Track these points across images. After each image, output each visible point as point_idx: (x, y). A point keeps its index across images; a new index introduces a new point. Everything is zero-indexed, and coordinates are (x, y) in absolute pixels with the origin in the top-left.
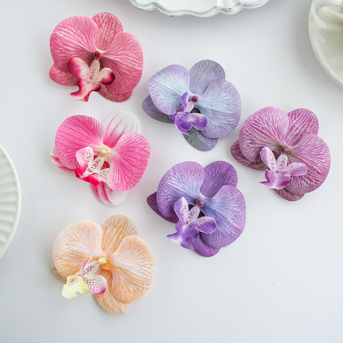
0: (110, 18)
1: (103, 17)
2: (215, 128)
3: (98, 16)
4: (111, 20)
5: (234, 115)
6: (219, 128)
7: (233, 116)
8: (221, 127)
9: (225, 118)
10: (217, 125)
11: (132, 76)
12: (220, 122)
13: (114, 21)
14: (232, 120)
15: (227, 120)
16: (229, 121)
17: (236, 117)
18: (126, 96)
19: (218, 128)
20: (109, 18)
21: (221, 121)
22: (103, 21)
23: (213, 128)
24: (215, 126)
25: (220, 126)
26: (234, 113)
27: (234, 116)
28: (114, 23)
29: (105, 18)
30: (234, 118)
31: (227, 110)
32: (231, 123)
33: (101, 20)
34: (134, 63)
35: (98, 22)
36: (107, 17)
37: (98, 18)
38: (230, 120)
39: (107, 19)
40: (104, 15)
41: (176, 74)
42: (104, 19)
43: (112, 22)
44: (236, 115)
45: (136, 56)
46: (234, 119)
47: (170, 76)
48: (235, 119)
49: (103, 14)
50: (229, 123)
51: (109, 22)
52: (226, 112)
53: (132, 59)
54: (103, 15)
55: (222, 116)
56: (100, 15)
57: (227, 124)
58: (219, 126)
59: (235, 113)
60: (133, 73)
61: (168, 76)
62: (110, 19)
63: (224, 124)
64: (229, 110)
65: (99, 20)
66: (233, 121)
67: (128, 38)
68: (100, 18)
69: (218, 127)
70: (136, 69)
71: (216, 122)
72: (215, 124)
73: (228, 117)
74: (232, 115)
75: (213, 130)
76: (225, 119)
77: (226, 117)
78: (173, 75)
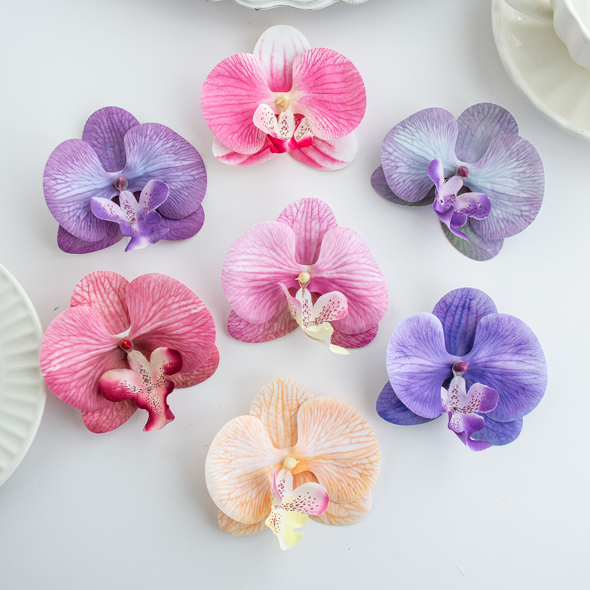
0: (94, 280)
1: (83, 288)
3: (76, 294)
4: (99, 282)
11: (198, 328)
13: (103, 279)
18: (213, 358)
20: (93, 282)
22: (88, 292)
28: (104, 282)
29: (88, 286)
33: (85, 294)
34: (185, 309)
35: (83, 300)
36: (90, 283)
37: (79, 295)
39: (91, 286)
40: (84, 284)
42: (87, 289)
43: (101, 282)
45: (179, 297)
49: (80, 284)
51: (98, 286)
53: (176, 305)
54: (82, 285)
56: (78, 290)
60: (197, 322)
62: (95, 282)
65: (82, 297)
67: (145, 284)
68: (81, 293)
70: (195, 313)
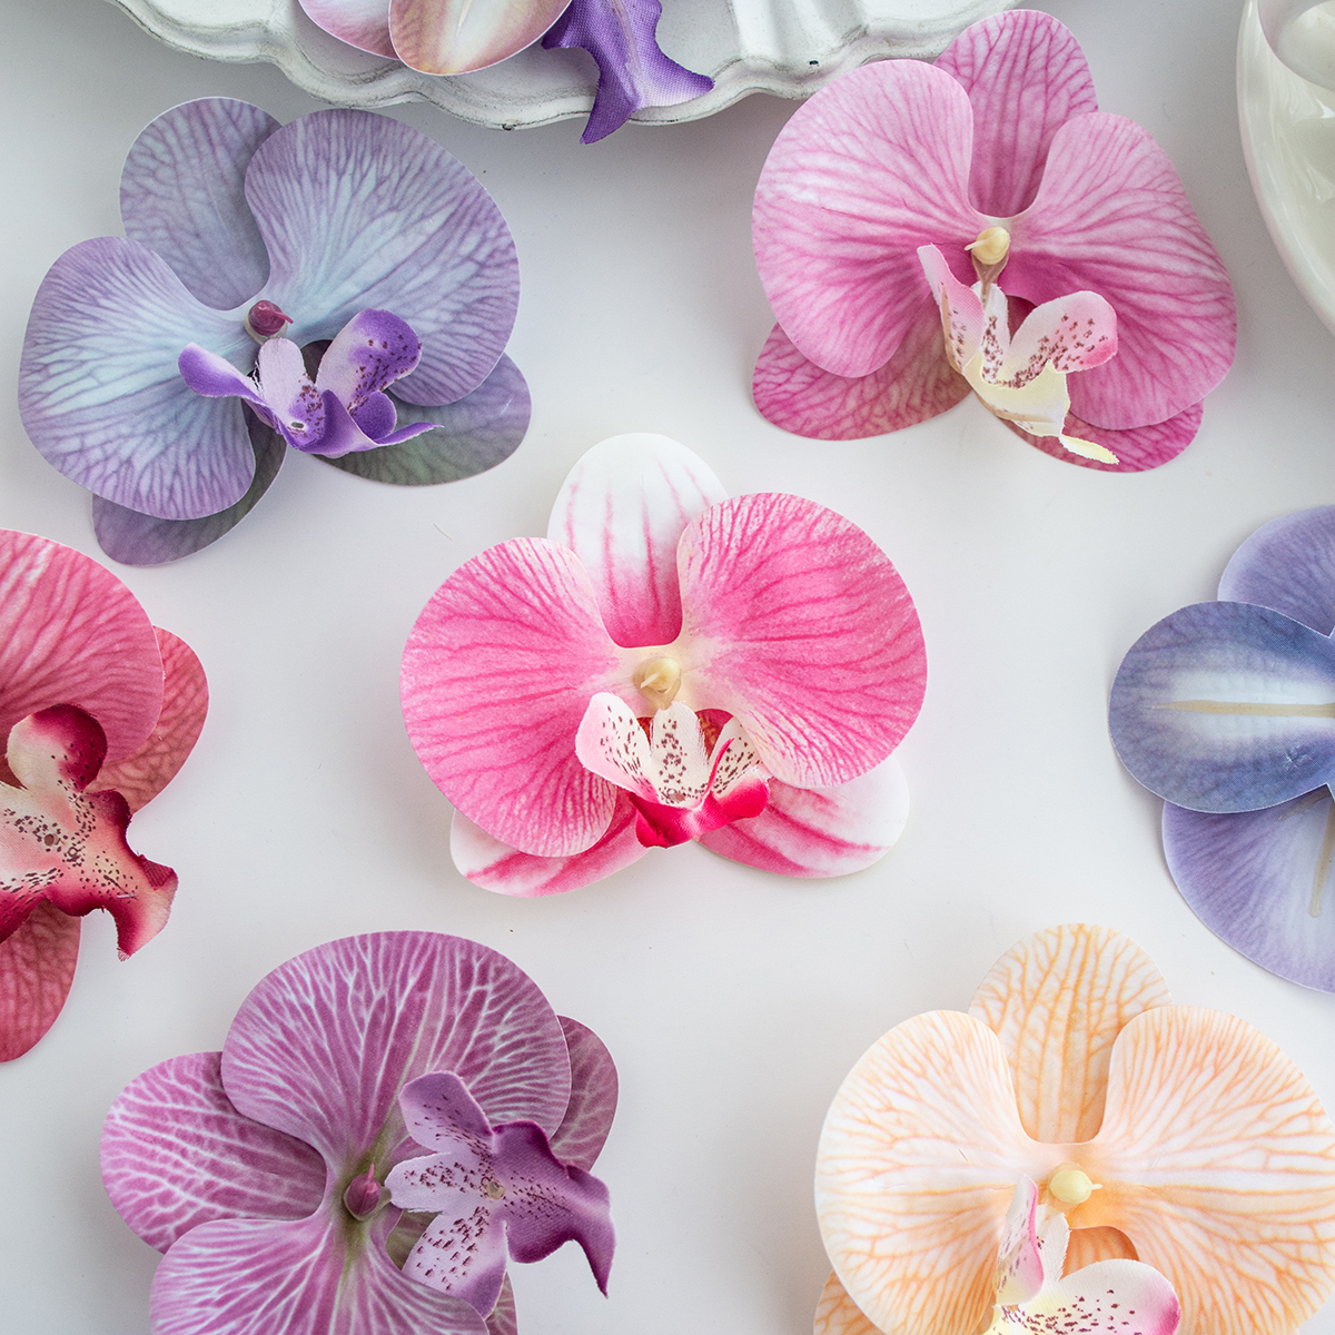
2: (453, 334)
5: (459, 215)
6: (464, 317)
7: (459, 224)
8: (469, 309)
9: (445, 263)
10: (446, 317)
12: (446, 297)
14: (472, 240)
15: (457, 261)
16: (469, 258)
17: (475, 216)
19: (461, 322)
21: (443, 291)
23: (447, 345)
24: (442, 331)
25: (459, 307)
26: (451, 209)
27: (463, 217)
30: (472, 223)
31: (418, 226)
32: (481, 256)
38: (466, 249)
41: (99, 306)
44: (469, 207)
46: (475, 228)
47: (85, 336)
48: (479, 224)
50: (478, 263)
52: (422, 239)
55: (422, 268)
57: (477, 275)
58: (458, 313)
59: (455, 204)
61: (79, 343)
63: (463, 285)
64: (423, 217)
66: (483, 240)
69: (454, 321)
71: (431, 314)
72: (436, 321)
73: (450, 247)
74: (452, 222)
75: (454, 352)
76: (448, 266)
77: (442, 257)
78: (95, 319)
